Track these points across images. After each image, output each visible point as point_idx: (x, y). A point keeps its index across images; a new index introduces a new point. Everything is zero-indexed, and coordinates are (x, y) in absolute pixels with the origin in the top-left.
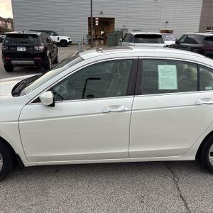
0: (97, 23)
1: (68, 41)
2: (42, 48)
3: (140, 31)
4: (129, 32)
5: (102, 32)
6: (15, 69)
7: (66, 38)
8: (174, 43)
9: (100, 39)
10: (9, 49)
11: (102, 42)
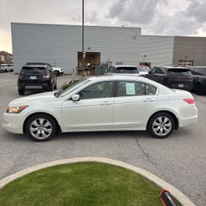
0: (84, 56)
1: (61, 71)
2: (48, 77)
3: (122, 64)
4: (113, 65)
5: (89, 64)
6: (26, 93)
7: (59, 69)
8: (147, 73)
9: (86, 70)
10: (24, 78)
11: (89, 72)
